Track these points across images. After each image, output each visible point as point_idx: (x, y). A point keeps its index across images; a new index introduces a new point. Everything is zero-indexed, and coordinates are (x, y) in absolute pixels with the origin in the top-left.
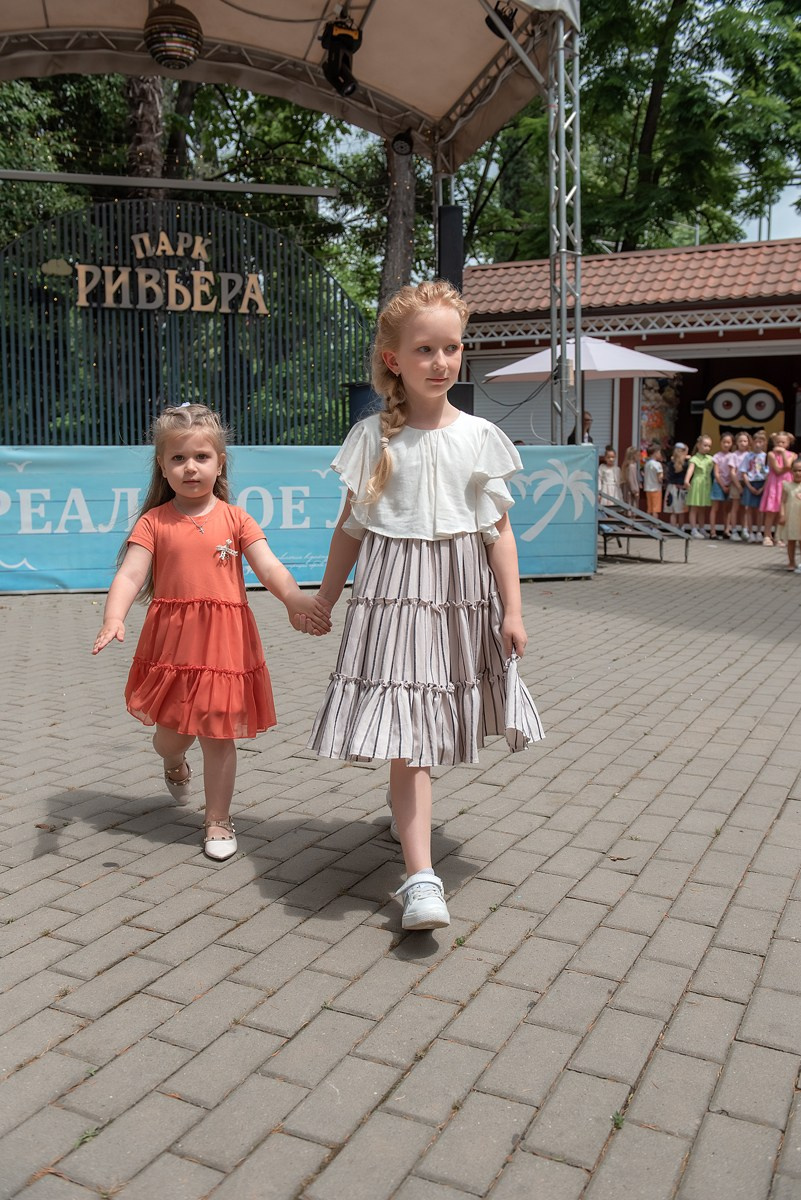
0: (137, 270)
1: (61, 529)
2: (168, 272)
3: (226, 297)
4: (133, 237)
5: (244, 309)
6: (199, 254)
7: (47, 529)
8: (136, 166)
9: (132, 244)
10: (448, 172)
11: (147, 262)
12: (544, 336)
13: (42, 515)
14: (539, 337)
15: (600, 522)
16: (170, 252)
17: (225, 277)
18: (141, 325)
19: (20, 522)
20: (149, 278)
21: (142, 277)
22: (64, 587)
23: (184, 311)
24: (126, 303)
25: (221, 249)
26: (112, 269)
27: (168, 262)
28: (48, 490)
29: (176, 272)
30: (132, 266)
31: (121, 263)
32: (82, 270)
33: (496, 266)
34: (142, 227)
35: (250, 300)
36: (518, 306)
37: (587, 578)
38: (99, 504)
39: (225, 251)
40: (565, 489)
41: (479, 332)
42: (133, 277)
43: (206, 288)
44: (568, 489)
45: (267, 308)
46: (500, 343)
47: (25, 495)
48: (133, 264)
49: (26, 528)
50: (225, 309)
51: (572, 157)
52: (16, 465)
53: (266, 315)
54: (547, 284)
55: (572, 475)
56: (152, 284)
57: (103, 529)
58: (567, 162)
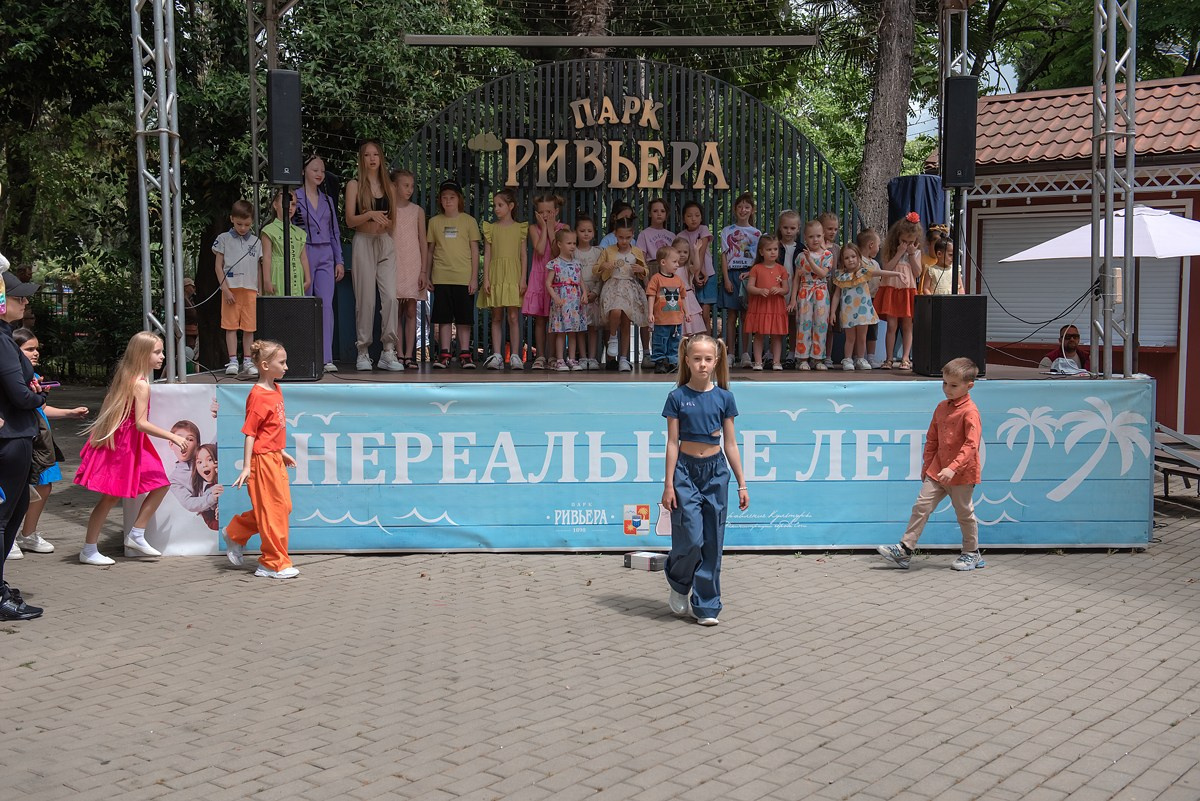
0: (575, 142)
1: (487, 479)
2: (610, 143)
3: (679, 170)
4: (572, 104)
5: (699, 184)
6: (648, 120)
7: (471, 478)
8: (576, 16)
9: (571, 111)
10: (961, 7)
11: (588, 132)
12: (1084, 191)
13: (467, 462)
14: (1077, 192)
15: (1158, 458)
16: (614, 120)
17: (677, 147)
18: (578, 205)
19: (442, 470)
20: (588, 151)
21: (580, 151)
22: (488, 545)
23: (629, 189)
24: (562, 182)
25: (674, 113)
26: (548, 141)
27: (611, 131)
28: (474, 434)
29: (621, 143)
30: (570, 138)
31: (557, 135)
32: (513, 144)
33: (1022, 96)
34: (583, 92)
35: (707, 172)
36: (1050, 153)
37: (1139, 551)
38: (531, 449)
39: (679, 114)
40: (1108, 435)
41: (995, 187)
42: (571, 151)
43: (655, 160)
44: (1112, 434)
45: (728, 181)
46: (1025, 199)
47: (448, 439)
48: (571, 135)
49: (448, 478)
50: (677, 185)
51: (1126, 12)
52: (440, 405)
53: (725, 190)
54: (1088, 122)
55: (1118, 418)
56: (593, 158)
57: (533, 479)
58: (1119, 19)
